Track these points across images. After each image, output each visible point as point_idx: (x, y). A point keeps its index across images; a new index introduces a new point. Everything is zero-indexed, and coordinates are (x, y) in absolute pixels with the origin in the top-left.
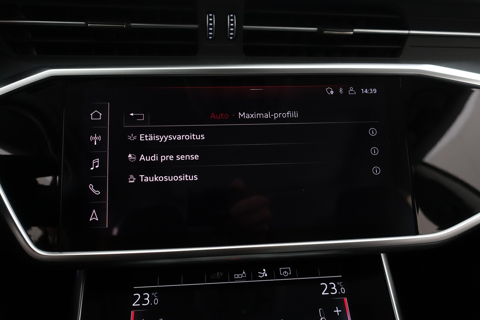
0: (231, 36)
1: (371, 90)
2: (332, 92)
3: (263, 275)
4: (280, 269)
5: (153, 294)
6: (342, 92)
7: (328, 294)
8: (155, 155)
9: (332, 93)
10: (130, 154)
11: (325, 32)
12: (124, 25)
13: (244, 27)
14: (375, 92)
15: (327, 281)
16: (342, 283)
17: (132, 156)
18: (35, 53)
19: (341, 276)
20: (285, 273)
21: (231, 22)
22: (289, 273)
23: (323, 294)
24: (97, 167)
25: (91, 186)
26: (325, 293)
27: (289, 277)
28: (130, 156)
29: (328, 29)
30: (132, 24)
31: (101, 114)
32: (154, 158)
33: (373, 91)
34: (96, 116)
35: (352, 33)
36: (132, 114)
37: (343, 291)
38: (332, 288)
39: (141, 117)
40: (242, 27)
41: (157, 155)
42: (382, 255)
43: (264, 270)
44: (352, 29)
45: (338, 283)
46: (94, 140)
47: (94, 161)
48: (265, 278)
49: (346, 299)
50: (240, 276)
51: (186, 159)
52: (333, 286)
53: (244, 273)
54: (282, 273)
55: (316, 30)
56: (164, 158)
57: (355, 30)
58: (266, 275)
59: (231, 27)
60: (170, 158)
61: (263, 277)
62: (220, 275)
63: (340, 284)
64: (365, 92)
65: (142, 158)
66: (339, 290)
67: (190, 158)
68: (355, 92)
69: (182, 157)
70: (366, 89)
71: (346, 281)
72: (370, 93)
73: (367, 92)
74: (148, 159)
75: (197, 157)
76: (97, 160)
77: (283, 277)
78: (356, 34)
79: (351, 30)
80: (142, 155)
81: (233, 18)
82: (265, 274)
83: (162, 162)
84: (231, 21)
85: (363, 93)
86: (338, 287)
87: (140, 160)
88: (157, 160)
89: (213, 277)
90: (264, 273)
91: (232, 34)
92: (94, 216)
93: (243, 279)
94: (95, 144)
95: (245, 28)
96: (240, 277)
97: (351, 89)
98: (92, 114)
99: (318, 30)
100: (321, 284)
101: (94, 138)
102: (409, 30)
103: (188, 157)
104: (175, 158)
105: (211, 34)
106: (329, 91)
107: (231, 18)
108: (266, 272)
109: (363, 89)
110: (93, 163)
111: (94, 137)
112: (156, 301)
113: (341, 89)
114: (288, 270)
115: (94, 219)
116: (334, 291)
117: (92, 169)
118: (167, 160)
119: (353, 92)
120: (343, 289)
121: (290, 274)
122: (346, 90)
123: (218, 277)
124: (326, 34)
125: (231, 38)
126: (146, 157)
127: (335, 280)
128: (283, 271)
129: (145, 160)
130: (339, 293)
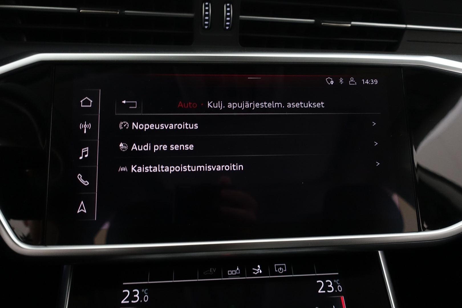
0: (228, 25)
1: (372, 81)
2: (332, 82)
3: (257, 271)
4: (275, 265)
5: (143, 290)
6: (342, 82)
7: (324, 292)
8: (147, 144)
9: (332, 84)
10: (121, 143)
11: (322, 24)
12: (118, 11)
13: (241, 16)
14: (376, 83)
15: (324, 278)
16: (338, 280)
17: (124, 145)
18: (25, 40)
19: (338, 274)
20: (280, 269)
21: (227, 12)
22: (284, 269)
23: (319, 292)
24: (86, 156)
25: (80, 177)
26: (321, 291)
27: (284, 273)
28: (121, 145)
29: (326, 21)
30: (126, 11)
31: (91, 101)
32: (147, 147)
33: (374, 81)
34: (86, 102)
35: (350, 25)
36: (124, 102)
37: (340, 289)
38: (329, 286)
39: (134, 105)
40: (239, 17)
41: (150, 144)
42: (379, 252)
43: (259, 266)
44: (350, 21)
45: (335, 281)
46: (84, 128)
47: (83, 150)
48: (259, 274)
49: (343, 298)
50: (234, 272)
51: (180, 149)
52: (329, 284)
53: (238, 269)
54: (277, 270)
55: (313, 22)
56: (157, 148)
57: (353, 23)
58: (261, 272)
59: (227, 16)
60: (163, 148)
61: (258, 273)
62: (213, 271)
63: (336, 281)
64: (366, 83)
65: (134, 147)
66: (335, 288)
67: (185, 148)
68: (356, 83)
69: (176, 147)
70: (367, 80)
71: (342, 279)
72: (372, 84)
73: (368, 83)
74: (140, 148)
75: (191, 147)
76: (87, 149)
77: (278, 274)
78: (353, 27)
79: (349, 23)
80: (134, 145)
81: (229, 7)
82: (259, 271)
83: (155, 151)
84: (228, 10)
85: (364, 83)
86: (335, 285)
87: (132, 150)
88: (150, 149)
89: (206, 273)
90: (259, 269)
91: (228, 23)
92: (82, 208)
93: (237, 275)
94: (85, 132)
95: (241, 18)
96: (233, 274)
97: (352, 79)
98: (82, 101)
99: (315, 22)
100: (318, 282)
101: (83, 126)
102: (406, 24)
103: (182, 147)
104: (169, 148)
105: (207, 23)
106: (329, 81)
107: (227, 7)
108: (260, 269)
109: (363, 80)
110: (83, 152)
111: (84, 124)
112: (146, 298)
113: (342, 80)
114: (283, 267)
115: (82, 211)
116: (331, 289)
117: (81, 158)
118: (160, 149)
119: (353, 83)
120: (339, 287)
121: (286, 270)
122: (346, 81)
123: (211, 273)
124: (324, 26)
125: (227, 28)
126: (139, 146)
127: (331, 278)
128: (278, 267)
129: (137, 150)
130: (336, 291)
